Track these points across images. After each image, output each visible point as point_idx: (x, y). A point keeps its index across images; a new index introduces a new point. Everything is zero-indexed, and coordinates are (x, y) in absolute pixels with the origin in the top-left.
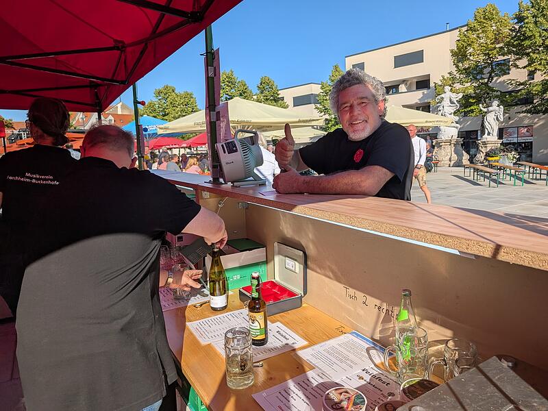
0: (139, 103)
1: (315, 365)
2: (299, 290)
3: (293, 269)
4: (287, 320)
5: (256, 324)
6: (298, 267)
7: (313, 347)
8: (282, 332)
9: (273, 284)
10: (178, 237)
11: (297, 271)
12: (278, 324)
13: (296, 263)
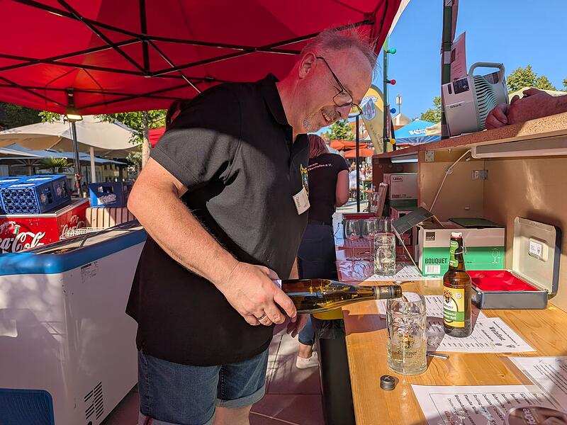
0: (389, 82)
1: (534, 380)
2: (545, 285)
3: (539, 255)
4: (513, 318)
5: (452, 304)
6: (547, 252)
7: (541, 358)
8: (497, 329)
9: (508, 275)
10: (400, 214)
11: (545, 257)
12: (498, 320)
13: (544, 244)
